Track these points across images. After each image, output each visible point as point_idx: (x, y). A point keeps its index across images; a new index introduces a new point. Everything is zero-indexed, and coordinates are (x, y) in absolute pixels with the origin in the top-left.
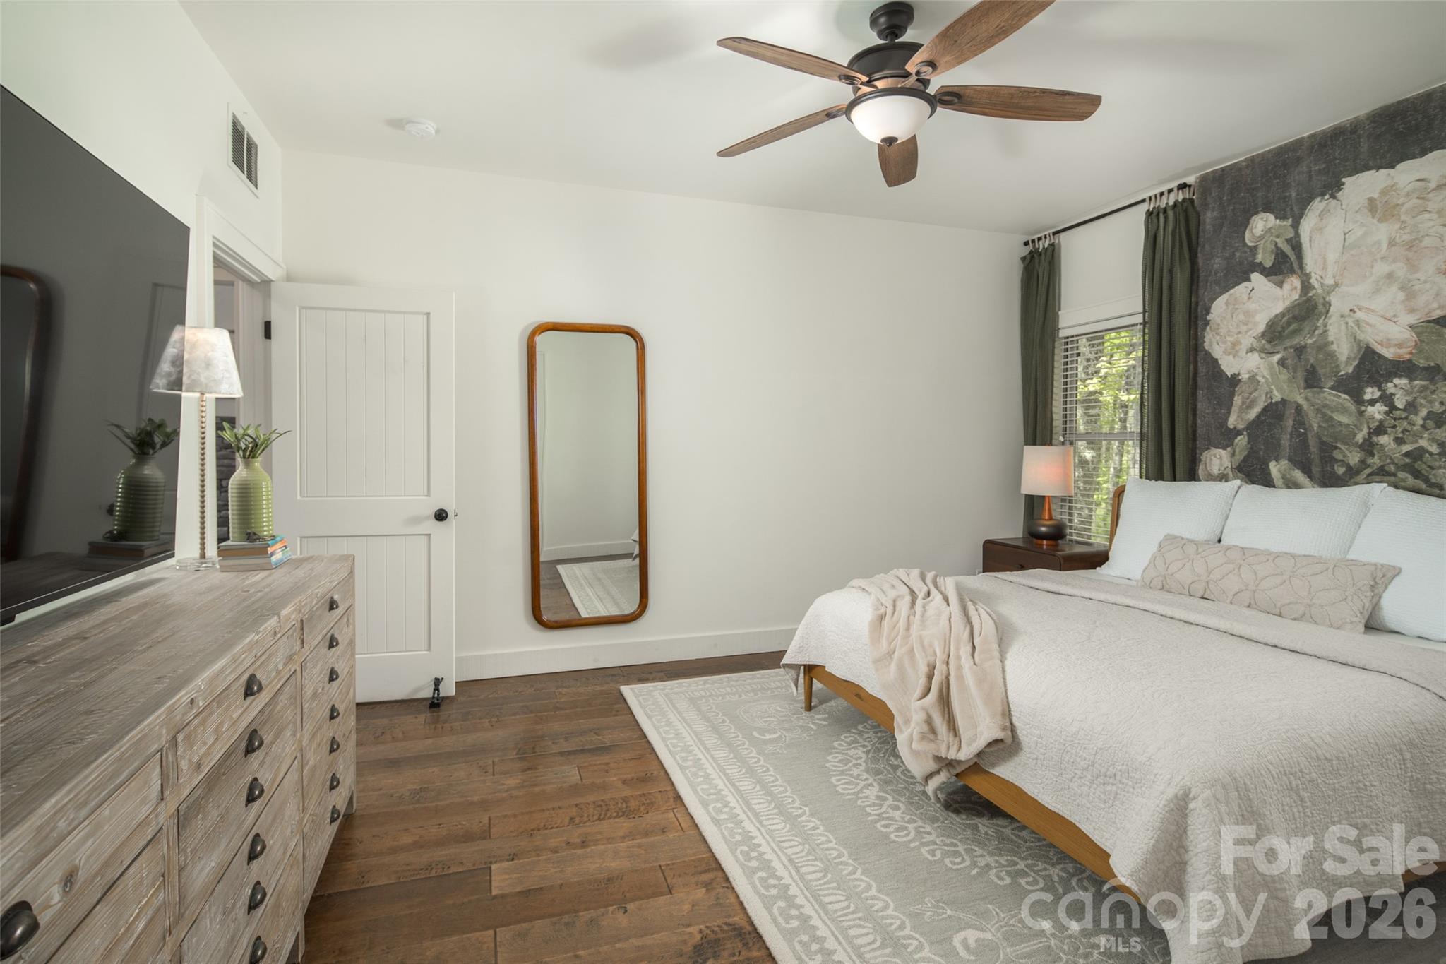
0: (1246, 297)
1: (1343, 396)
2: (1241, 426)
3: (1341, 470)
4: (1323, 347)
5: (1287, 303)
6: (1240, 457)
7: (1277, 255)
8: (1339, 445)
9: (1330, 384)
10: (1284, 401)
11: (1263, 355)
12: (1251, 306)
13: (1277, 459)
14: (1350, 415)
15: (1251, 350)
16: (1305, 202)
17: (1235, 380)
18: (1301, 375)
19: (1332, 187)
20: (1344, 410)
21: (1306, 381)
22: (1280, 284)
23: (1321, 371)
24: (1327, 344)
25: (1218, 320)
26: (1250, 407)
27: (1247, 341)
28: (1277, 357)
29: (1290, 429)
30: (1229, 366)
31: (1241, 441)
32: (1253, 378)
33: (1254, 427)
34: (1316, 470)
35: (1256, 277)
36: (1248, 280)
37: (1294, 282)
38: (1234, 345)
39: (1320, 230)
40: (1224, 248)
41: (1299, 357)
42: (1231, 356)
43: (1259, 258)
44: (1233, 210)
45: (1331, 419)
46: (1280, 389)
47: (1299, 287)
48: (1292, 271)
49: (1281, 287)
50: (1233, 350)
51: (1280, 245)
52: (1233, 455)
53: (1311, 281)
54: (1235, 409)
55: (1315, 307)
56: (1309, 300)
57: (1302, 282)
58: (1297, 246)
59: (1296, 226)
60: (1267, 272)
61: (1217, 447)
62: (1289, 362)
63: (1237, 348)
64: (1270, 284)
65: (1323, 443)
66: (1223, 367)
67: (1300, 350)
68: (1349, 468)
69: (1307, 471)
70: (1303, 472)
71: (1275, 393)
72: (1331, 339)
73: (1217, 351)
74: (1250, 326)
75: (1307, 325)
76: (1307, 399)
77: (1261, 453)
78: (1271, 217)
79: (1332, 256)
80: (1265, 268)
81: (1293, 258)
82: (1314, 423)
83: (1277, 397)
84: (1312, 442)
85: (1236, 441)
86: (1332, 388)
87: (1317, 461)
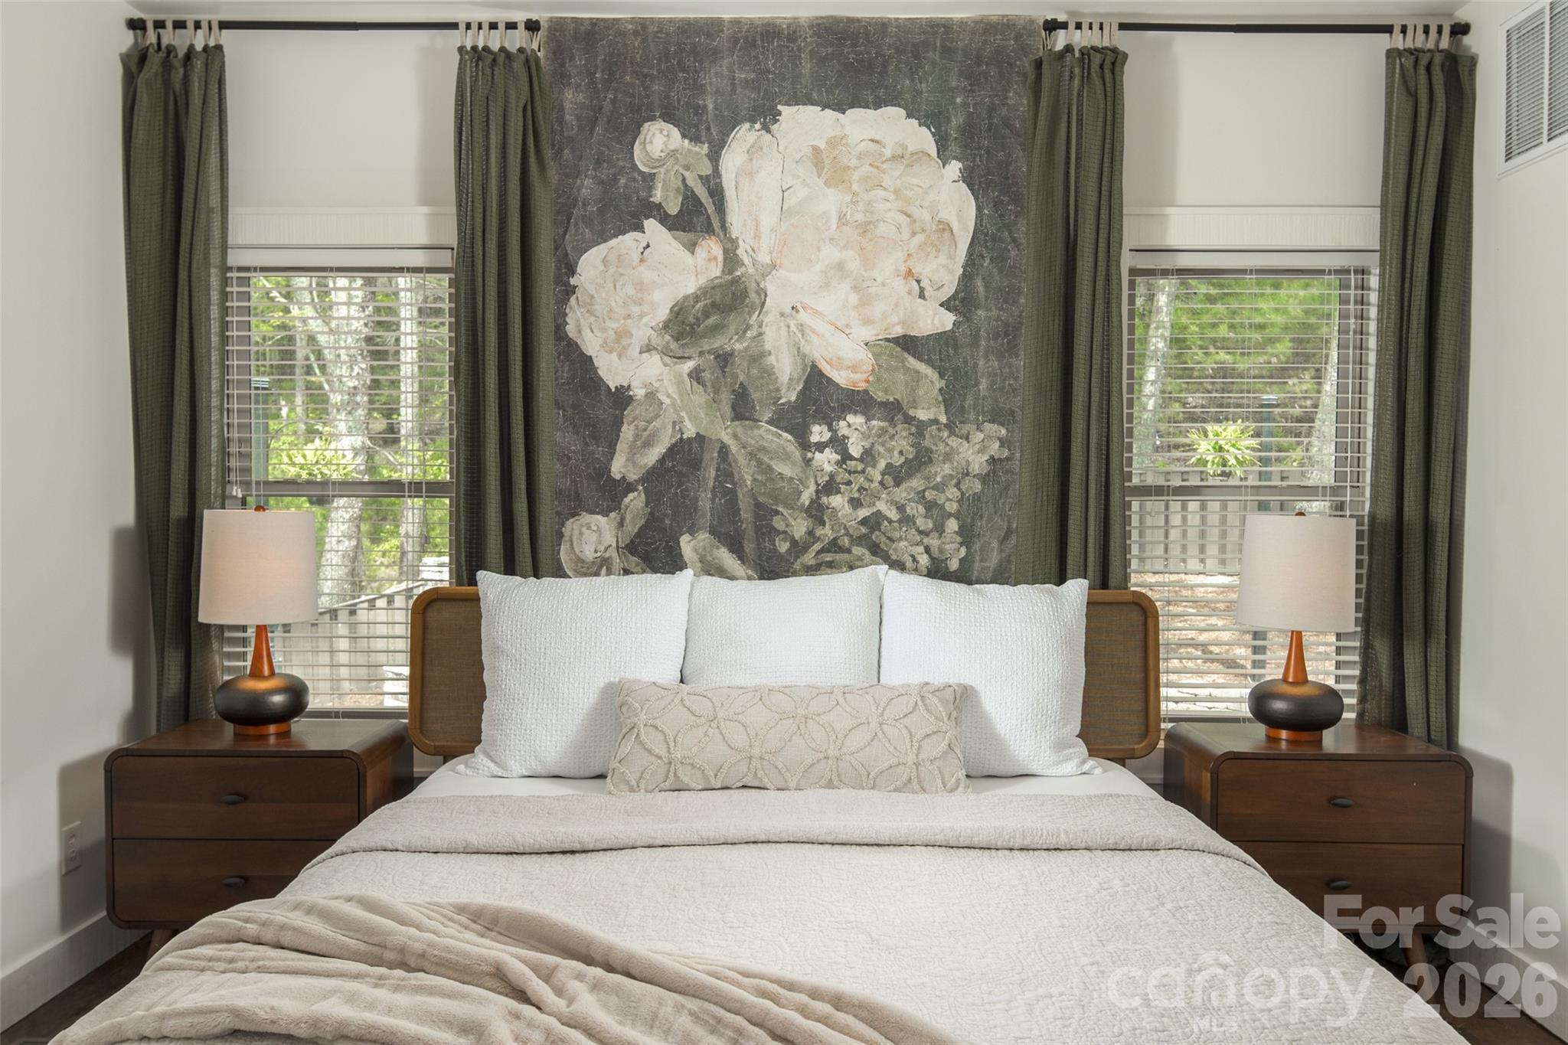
0: (636, 257)
1: (785, 435)
2: (633, 477)
3: (783, 547)
4: (757, 358)
5: (703, 280)
6: (632, 528)
7: (685, 198)
8: (780, 509)
9: (767, 415)
10: (700, 438)
11: (667, 360)
12: (646, 274)
13: (692, 531)
14: (794, 464)
15: (648, 349)
16: (729, 125)
17: (621, 398)
18: (726, 398)
19: (766, 115)
20: (786, 457)
21: (734, 408)
22: (691, 247)
23: (755, 396)
24: (763, 354)
25: (591, 289)
26: (648, 444)
27: (644, 330)
28: (689, 365)
29: (711, 484)
30: (612, 371)
31: (635, 501)
32: (651, 395)
33: (655, 477)
34: (749, 547)
35: (650, 224)
36: (640, 228)
37: (711, 248)
38: (620, 335)
39: (750, 174)
40: (598, 163)
41: (723, 368)
42: (614, 355)
43: (658, 196)
44: (614, 101)
45: (770, 468)
46: (694, 418)
47: (721, 258)
48: (709, 230)
49: (693, 253)
50: (618, 342)
51: (690, 183)
52: (621, 524)
53: (739, 252)
54: (621, 446)
55: (744, 294)
56: (736, 281)
57: (726, 251)
58: (717, 194)
59: (715, 157)
60: (672, 223)
61: (592, 512)
62: (707, 375)
63: (625, 342)
64: (676, 244)
65: (758, 505)
66: (601, 373)
67: (724, 359)
68: (794, 542)
69: (737, 549)
70: (732, 551)
71: (687, 423)
72: (768, 347)
73: (591, 344)
74: (645, 308)
75: (734, 321)
76: (735, 436)
77: (667, 522)
78: (676, 133)
79: (768, 220)
80: (667, 215)
81: (711, 209)
82: (747, 474)
83: (690, 431)
84: (744, 504)
85: (626, 500)
86: (770, 422)
87: (750, 533)
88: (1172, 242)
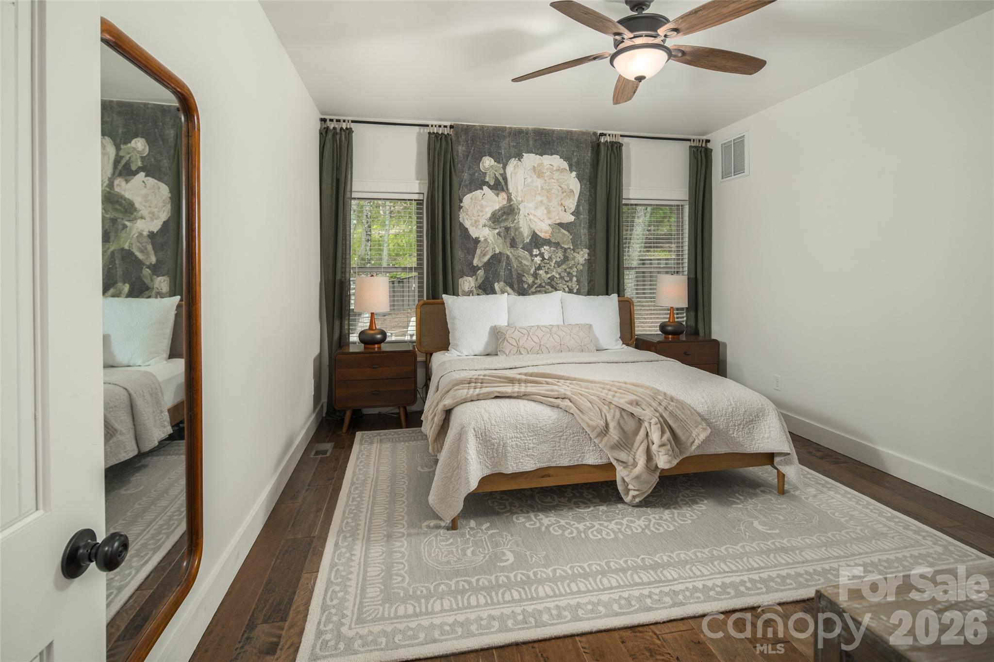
0: (481, 198)
1: (526, 252)
2: (480, 265)
3: (526, 286)
4: (517, 229)
5: (501, 205)
6: (480, 281)
7: (496, 180)
8: (525, 274)
9: (521, 246)
10: (500, 253)
11: (490, 229)
12: (483, 203)
13: (498, 282)
14: (528, 261)
15: (485, 226)
16: (509, 158)
17: (477, 241)
18: (508, 241)
19: (519, 156)
20: (526, 259)
21: (511, 244)
22: (497, 195)
23: (517, 240)
24: (520, 228)
25: (467, 207)
26: (485, 255)
27: (483, 220)
28: (497, 231)
29: (504, 267)
30: (474, 233)
31: (481, 273)
32: (486, 240)
33: (488, 265)
34: (516, 286)
35: (485, 188)
36: (482, 189)
37: (503, 195)
38: (476, 222)
39: (515, 174)
40: (469, 169)
41: (507, 232)
42: (474, 228)
43: (487, 179)
44: (474, 150)
45: (521, 262)
46: (498, 247)
47: (506, 198)
48: (503, 190)
49: (498, 196)
50: (476, 224)
51: (497, 175)
52: (477, 280)
53: (512, 197)
54: (477, 256)
55: (514, 210)
56: (511, 206)
57: (508, 197)
58: (505, 179)
59: (504, 168)
60: (491, 187)
61: (467, 276)
62: (502, 234)
63: (477, 223)
64: (493, 194)
65: (518, 273)
66: (471, 233)
67: (507, 229)
68: (529, 285)
69: (512, 287)
70: (510, 288)
71: (497, 249)
72: (521, 226)
73: (467, 224)
74: (484, 213)
75: (510, 218)
76: (511, 252)
77: (491, 279)
78: (492, 160)
79: (520, 188)
80: (490, 185)
81: (503, 184)
82: (515, 264)
83: (497, 251)
84: (514, 274)
85: (478, 272)
86: (522, 248)
87: (516, 282)
88: (631, 197)
